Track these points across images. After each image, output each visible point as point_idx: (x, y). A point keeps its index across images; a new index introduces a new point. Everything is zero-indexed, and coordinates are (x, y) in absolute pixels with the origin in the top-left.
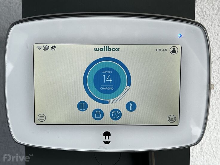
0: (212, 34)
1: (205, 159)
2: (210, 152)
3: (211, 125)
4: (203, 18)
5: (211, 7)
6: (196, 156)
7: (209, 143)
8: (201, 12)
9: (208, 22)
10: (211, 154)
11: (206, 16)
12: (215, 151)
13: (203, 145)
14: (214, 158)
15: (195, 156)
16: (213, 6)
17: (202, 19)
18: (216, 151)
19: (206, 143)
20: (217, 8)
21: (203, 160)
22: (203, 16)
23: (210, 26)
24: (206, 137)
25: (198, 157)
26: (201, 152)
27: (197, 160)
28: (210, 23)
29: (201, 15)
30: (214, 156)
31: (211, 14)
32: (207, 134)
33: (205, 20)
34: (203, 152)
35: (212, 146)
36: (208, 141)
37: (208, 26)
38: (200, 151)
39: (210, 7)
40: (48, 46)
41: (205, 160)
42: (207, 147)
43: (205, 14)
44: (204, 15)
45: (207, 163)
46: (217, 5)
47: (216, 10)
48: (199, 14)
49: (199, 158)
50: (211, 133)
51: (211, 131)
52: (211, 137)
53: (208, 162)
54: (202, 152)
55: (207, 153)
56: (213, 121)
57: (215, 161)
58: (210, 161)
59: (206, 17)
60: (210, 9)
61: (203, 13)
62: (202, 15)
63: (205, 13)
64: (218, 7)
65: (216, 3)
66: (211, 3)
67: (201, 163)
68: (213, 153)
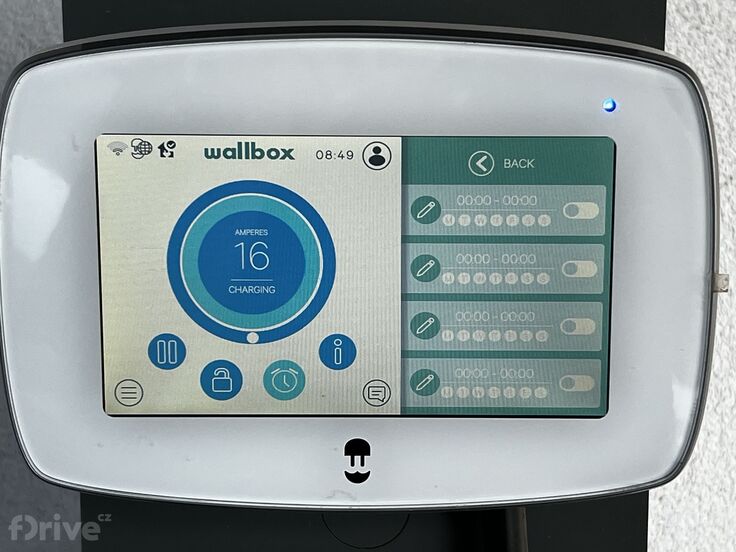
0: (730, 83)
1: (703, 508)
2: (722, 482)
3: (724, 394)
4: (698, 28)
6: (675, 498)
7: (718, 454)
8: (691, 9)
9: (716, 41)
10: (725, 491)
11: (708, 19)
13: (698, 461)
15: (672, 500)
17: (694, 33)
19: (706, 453)
21: (697, 510)
22: (697, 22)
23: (722, 55)
24: (709, 434)
25: (679, 501)
26: (690, 485)
27: (677, 510)
28: (722, 45)
29: (693, 18)
31: (725, 14)
32: (711, 424)
33: (705, 33)
34: (699, 486)
35: (728, 465)
36: (714, 448)
37: (717, 56)
38: (687, 483)
40: (149, 144)
41: (705, 511)
42: (712, 465)
43: (703, 14)
44: (700, 17)
45: (711, 522)
48: (686, 13)
49: (683, 503)
50: (726, 420)
51: (726, 414)
52: (726, 434)
53: (716, 518)
54: (693, 484)
55: (712, 487)
56: (730, 379)
58: (723, 515)
59: (709, 24)
61: (698, 9)
62: (696, 16)
63: (704, 9)
67: (692, 522)
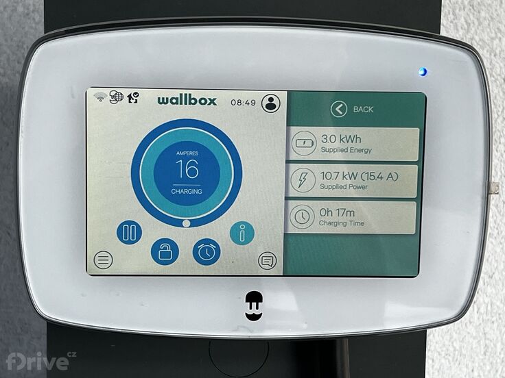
1: (435, 367)
2: (448, 350)
5: (452, 22)
12: (458, 348)
14: (455, 364)
16: (456, 21)
18: (460, 348)
20: (464, 23)
30: (457, 360)
39: (449, 23)
40: (121, 94)
41: (436, 369)
46: (465, 18)
47: (462, 28)
55: (441, 353)
57: (458, 372)
58: (448, 372)
60: (450, 26)
64: (466, 22)
65: (462, 13)
66: (451, 13)
68: (454, 354)
